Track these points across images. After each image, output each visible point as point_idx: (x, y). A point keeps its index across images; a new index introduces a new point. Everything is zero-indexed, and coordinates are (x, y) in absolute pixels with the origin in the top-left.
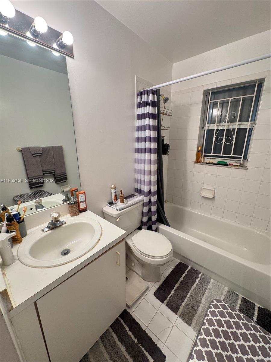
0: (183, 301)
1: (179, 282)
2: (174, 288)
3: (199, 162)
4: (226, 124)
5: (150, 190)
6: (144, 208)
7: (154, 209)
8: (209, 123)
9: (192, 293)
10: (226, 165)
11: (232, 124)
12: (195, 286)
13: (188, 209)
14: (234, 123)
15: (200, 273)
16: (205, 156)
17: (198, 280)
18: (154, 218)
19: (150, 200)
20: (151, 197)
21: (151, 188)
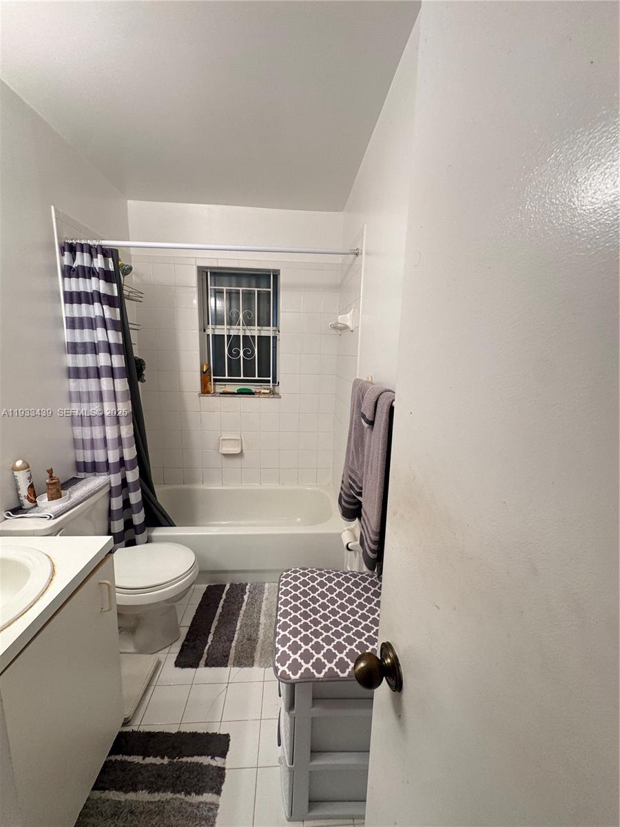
0: (232, 641)
1: (217, 618)
2: (210, 633)
3: (208, 392)
4: (241, 327)
5: (122, 459)
6: (114, 500)
7: (135, 497)
8: (214, 323)
9: (242, 620)
10: (250, 393)
11: (249, 327)
12: (244, 608)
13: (199, 487)
14: (252, 327)
15: (247, 584)
16: (215, 380)
17: (246, 597)
18: (139, 518)
19: (124, 480)
20: (127, 472)
21: (123, 454)
